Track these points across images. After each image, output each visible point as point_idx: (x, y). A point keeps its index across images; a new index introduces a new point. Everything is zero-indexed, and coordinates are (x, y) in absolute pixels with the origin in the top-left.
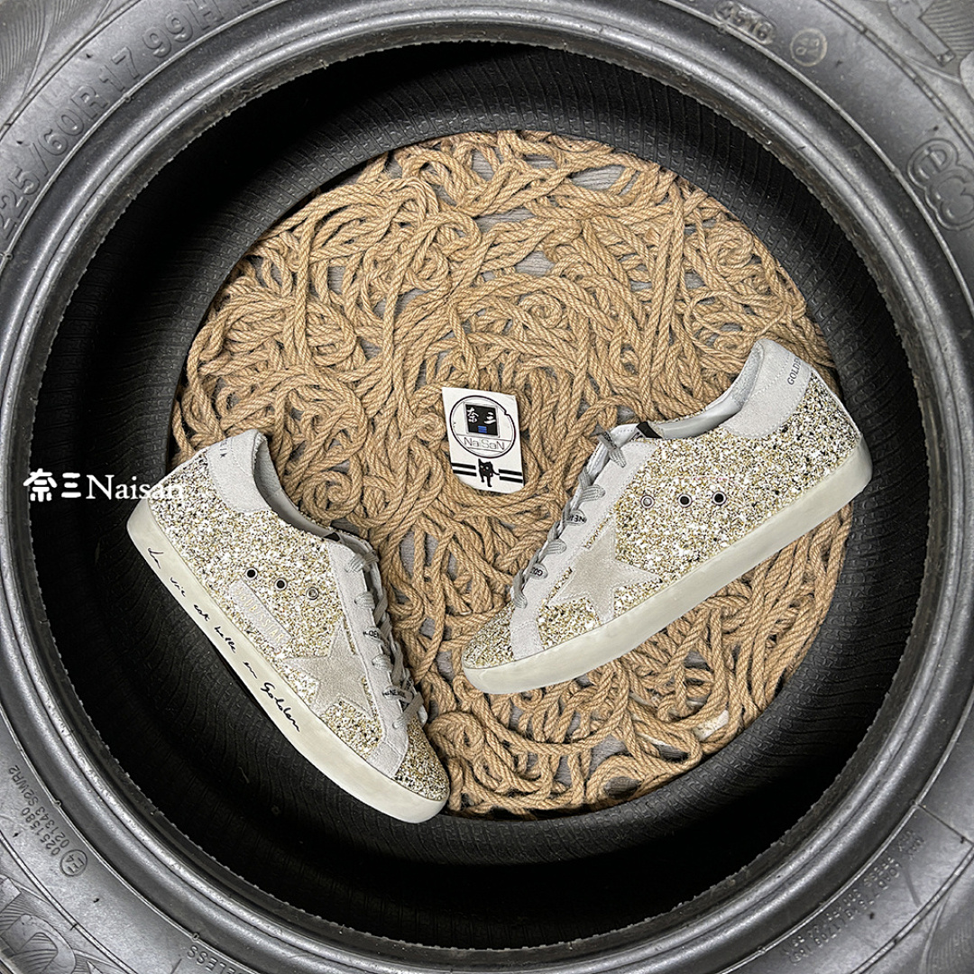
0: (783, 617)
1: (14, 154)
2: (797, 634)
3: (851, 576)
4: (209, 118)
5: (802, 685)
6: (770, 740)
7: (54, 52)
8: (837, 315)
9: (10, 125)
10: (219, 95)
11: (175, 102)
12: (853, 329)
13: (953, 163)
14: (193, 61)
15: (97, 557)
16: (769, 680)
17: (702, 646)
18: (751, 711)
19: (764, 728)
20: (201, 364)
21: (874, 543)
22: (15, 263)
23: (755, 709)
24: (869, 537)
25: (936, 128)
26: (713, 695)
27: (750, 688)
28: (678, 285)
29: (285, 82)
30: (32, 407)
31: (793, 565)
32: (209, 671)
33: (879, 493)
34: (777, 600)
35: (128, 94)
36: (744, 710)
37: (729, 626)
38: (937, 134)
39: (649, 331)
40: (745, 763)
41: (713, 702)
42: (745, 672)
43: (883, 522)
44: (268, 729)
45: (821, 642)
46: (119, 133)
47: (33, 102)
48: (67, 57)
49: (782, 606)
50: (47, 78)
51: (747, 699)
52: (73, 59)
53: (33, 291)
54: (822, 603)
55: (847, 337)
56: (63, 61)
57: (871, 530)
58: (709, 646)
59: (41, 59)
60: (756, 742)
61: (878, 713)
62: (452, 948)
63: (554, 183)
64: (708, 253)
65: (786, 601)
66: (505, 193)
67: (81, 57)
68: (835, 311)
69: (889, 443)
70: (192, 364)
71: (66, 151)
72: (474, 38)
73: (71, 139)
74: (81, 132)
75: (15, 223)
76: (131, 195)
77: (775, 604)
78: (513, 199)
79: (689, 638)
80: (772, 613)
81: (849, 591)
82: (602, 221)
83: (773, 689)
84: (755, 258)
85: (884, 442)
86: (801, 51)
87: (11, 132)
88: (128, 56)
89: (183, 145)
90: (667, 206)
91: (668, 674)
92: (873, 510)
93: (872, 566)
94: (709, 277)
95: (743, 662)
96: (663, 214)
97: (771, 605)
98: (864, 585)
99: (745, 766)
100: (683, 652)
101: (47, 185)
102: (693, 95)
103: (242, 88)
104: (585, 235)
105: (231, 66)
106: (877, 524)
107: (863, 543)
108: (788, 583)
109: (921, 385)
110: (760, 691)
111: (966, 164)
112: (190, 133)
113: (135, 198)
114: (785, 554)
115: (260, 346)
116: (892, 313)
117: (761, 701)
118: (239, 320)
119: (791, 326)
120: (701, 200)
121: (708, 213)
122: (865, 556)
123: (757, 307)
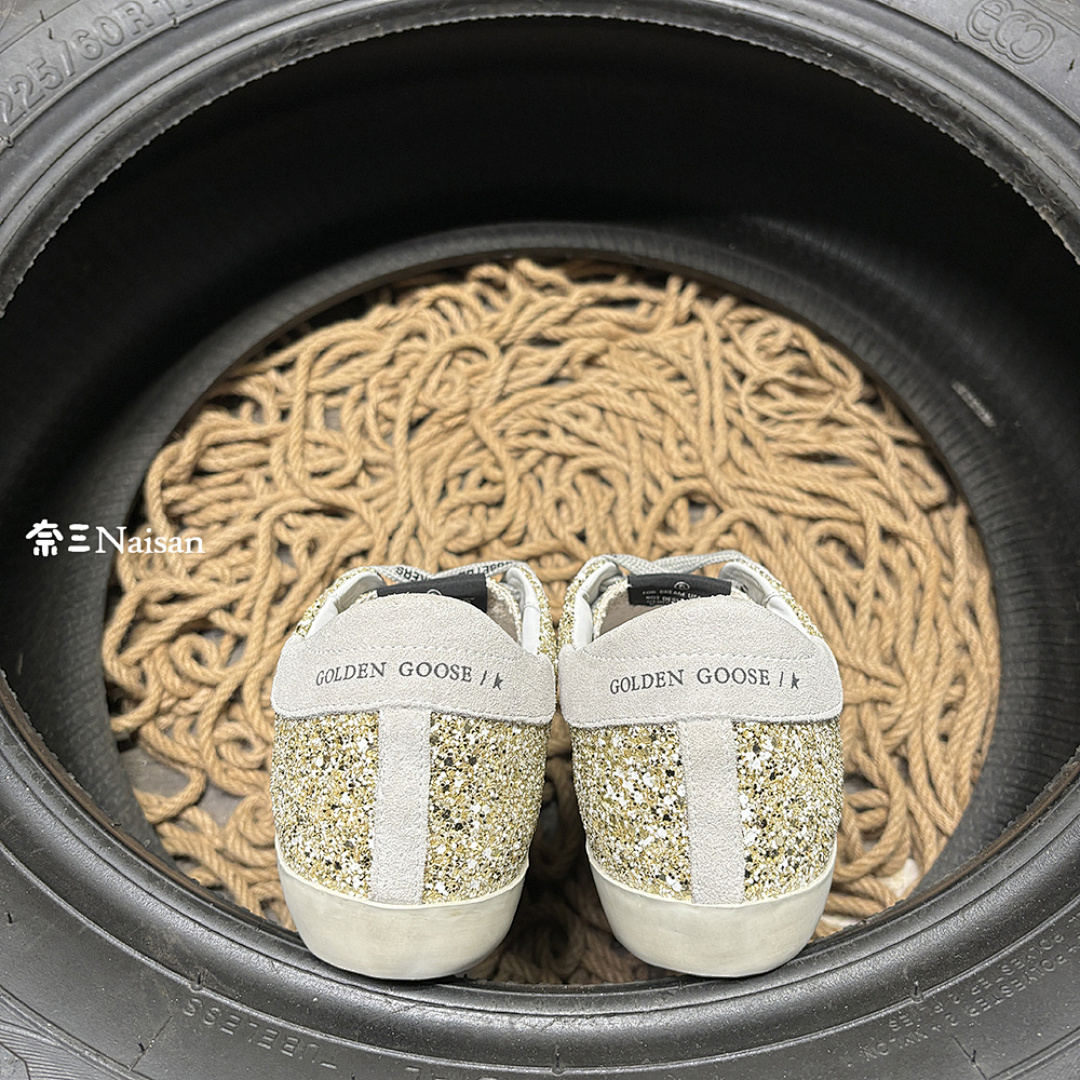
0: (948, 699)
1: (41, 46)
4: (256, 66)
9: (44, 20)
16: (957, 777)
17: (860, 756)
18: (950, 825)
20: (164, 486)
22: (12, 152)
23: (954, 822)
26: (892, 819)
27: (937, 797)
28: (725, 379)
29: (338, 46)
31: (938, 634)
34: (935, 676)
35: (177, 20)
36: (939, 830)
37: (886, 722)
42: (924, 775)
49: (943, 680)
51: (939, 812)
53: (27, 187)
54: (988, 669)
58: (869, 754)
63: (572, 305)
64: (747, 349)
65: (946, 675)
70: (153, 482)
71: (98, 57)
73: (106, 48)
74: (120, 44)
75: (25, 112)
76: (160, 127)
77: (934, 679)
78: (532, 325)
80: (934, 691)
84: (799, 351)
87: (43, 27)
89: (224, 90)
90: (692, 326)
95: (918, 764)
96: (689, 333)
97: (930, 682)
101: (70, 86)
103: (296, 36)
104: (613, 354)
108: (940, 653)
109: (1050, 210)
110: (951, 799)
111: (1023, 7)
112: (233, 77)
113: (162, 131)
114: (926, 622)
115: (238, 481)
116: (993, 167)
117: (958, 814)
118: (217, 445)
119: (851, 407)
120: (728, 310)
121: (736, 326)
122: (1019, 593)
123: (811, 392)
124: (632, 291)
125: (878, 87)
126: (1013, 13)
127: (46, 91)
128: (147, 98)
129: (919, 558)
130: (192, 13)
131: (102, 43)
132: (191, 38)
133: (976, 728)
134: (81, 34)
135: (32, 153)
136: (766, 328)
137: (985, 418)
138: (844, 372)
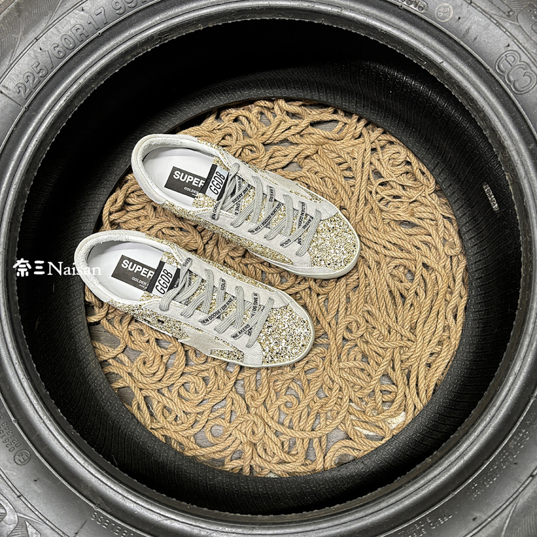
0: (434, 351)
1: (37, 55)
2: (443, 358)
3: (470, 323)
4: (140, 50)
5: (448, 386)
6: (432, 420)
7: (65, 6)
8: (452, 186)
9: (37, 40)
10: (147, 37)
11: (123, 39)
12: (461, 193)
13: (518, 61)
14: (136, 19)
15: (37, 327)
16: (428, 386)
17: (390, 370)
18: (420, 406)
19: (428, 412)
20: (110, 214)
21: (481, 304)
22: (28, 113)
23: (422, 406)
24: (479, 302)
25: (509, 45)
26: (397, 397)
27: (418, 394)
28: (369, 175)
29: (180, 35)
30: (26, 194)
31: (437, 321)
32: (100, 388)
33: (481, 277)
34: (430, 341)
35: (100, 32)
36: (415, 406)
37: (404, 357)
38: (509, 48)
39: (355, 198)
40: (418, 435)
41: (398, 401)
42: (415, 384)
43: (485, 293)
44: (134, 423)
45: (457, 361)
46: (93, 52)
47: (51, 30)
48: (72, 9)
49: (433, 343)
50: (60, 18)
51: (417, 400)
52: (74, 11)
53: (36, 129)
54: (455, 341)
55: (458, 197)
56: (69, 11)
57: (479, 297)
58: (394, 369)
59: (58, 9)
60: (424, 421)
61: (504, 355)
62: (259, 516)
63: (303, 126)
64: (383, 160)
65: (435, 341)
66: (278, 131)
67: (79, 10)
68: (451, 185)
69: (484, 252)
70: (105, 212)
71: (64, 57)
72: (277, 17)
73: (68, 51)
74: (74, 48)
75: (32, 92)
76: (95, 87)
78: (283, 134)
79: (383, 365)
80: (428, 348)
81: (470, 331)
82: (328, 147)
83: (431, 392)
84: (409, 163)
85: (482, 251)
86: (440, 15)
87: (37, 44)
88: (103, 12)
89: (125, 63)
90: (361, 140)
91: (371, 387)
92: (479, 287)
93: (482, 317)
94: (385, 172)
95: (414, 378)
96: (359, 144)
97: (427, 343)
98: (478, 328)
99: (419, 436)
100: (380, 373)
101: (52, 73)
102: (386, 43)
103: (159, 35)
104: (319, 153)
105: (154, 23)
106: (482, 294)
107: (475, 304)
108: (435, 330)
109: (510, 177)
110: (424, 395)
111: (525, 61)
112: (129, 57)
113: (96, 88)
114: (433, 314)
115: (143, 208)
116: (491, 144)
117: (425, 401)
118: (133, 192)
119: (428, 196)
120: (379, 135)
121: (382, 143)
122: (477, 311)
123: (410, 187)
124: (335, 117)
125: (447, 84)
126: (520, 63)
127: (41, 79)
128: (88, 75)
129: (440, 281)
130: (108, 27)
131: (66, 49)
132: (108, 40)
133: (441, 369)
134: (55, 45)
135: (37, 111)
136: (394, 150)
137: (495, 206)
138: (428, 178)
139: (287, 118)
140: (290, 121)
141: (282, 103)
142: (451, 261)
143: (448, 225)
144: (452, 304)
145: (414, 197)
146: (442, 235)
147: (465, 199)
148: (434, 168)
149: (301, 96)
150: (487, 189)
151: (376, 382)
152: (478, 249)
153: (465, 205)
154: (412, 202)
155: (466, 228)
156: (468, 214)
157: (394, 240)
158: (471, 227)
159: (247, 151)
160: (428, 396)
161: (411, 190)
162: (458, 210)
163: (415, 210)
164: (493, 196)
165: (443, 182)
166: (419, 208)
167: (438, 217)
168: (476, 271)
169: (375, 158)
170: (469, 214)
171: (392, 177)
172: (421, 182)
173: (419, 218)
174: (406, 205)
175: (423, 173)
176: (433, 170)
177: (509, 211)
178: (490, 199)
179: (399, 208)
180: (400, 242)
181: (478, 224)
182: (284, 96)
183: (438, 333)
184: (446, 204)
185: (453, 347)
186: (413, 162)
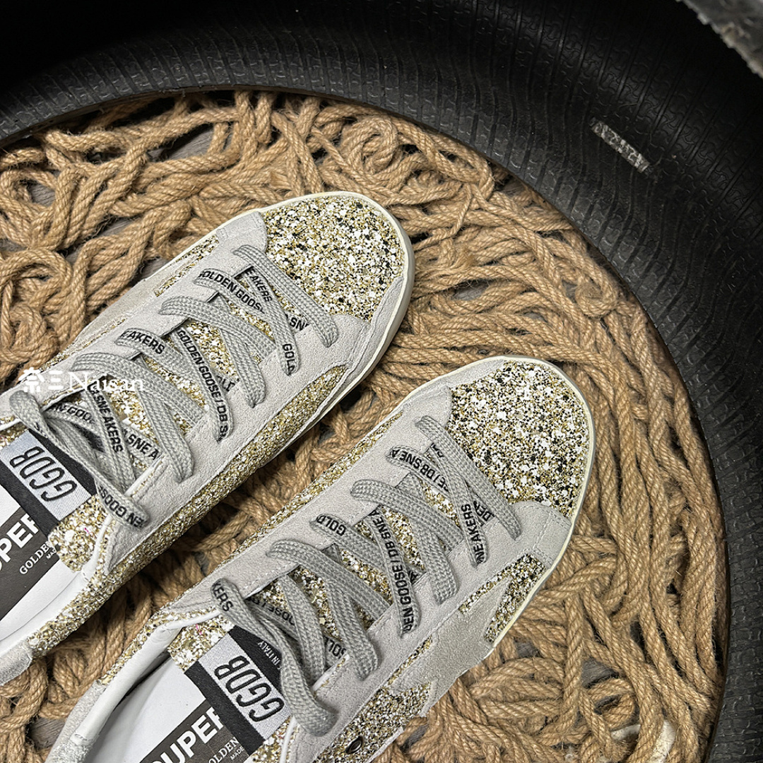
0: (670, 554)
2: (700, 568)
3: (725, 456)
5: (750, 634)
8: (532, 156)
12: (560, 164)
16: (698, 647)
17: (593, 648)
18: (702, 703)
19: (736, 722)
21: (727, 400)
23: (704, 698)
24: (719, 397)
26: (642, 710)
27: (682, 673)
31: (645, 482)
33: (697, 337)
34: (652, 536)
36: (691, 708)
37: (612, 603)
41: (648, 720)
42: (664, 654)
43: (723, 370)
49: (661, 541)
51: (688, 692)
54: (705, 512)
55: (558, 176)
57: (715, 386)
58: (602, 643)
60: (737, 749)
63: (131, 168)
64: (350, 166)
65: (663, 530)
66: (80, 204)
68: (528, 154)
69: (674, 274)
77: (652, 542)
78: (93, 209)
80: (655, 556)
82: (212, 190)
83: (712, 658)
84: (411, 149)
85: (668, 275)
90: (280, 143)
91: (571, 711)
92: (703, 361)
93: (742, 430)
95: (655, 641)
96: (280, 154)
97: (647, 547)
98: (747, 459)
100: (574, 670)
104: (199, 213)
106: (717, 375)
107: (715, 407)
108: (651, 507)
110: (696, 672)
114: (629, 472)
117: (705, 684)
119: (486, 205)
120: (314, 113)
121: (331, 129)
122: (727, 421)
123: (437, 202)
124: (200, 117)
129: (603, 383)
136: (364, 133)
137: (639, 161)
138: (468, 163)
139: (86, 167)
140: (97, 172)
141: (55, 138)
142: (605, 326)
143: (560, 248)
144: (658, 424)
145: (456, 220)
146: (558, 276)
147: (575, 174)
148: (473, 134)
149: (88, 99)
150: (603, 131)
151: (575, 695)
152: (659, 276)
153: (582, 185)
154: (459, 234)
155: (610, 238)
156: (597, 206)
157: (460, 340)
158: (620, 232)
159: (30, 283)
160: (707, 671)
161: (443, 208)
162: (572, 205)
163: (473, 249)
164: (623, 142)
165: (507, 156)
166: (478, 238)
167: (530, 240)
168: (679, 328)
169: (330, 171)
170: (600, 204)
171: (388, 197)
172: (456, 180)
173: (490, 263)
174: (447, 247)
175: (452, 157)
176: (473, 139)
177: (671, 158)
178: (620, 150)
179: (435, 259)
180: (475, 339)
181: (630, 218)
182: (47, 117)
183: (661, 510)
184: (532, 203)
185: (709, 525)
186: (419, 142)
